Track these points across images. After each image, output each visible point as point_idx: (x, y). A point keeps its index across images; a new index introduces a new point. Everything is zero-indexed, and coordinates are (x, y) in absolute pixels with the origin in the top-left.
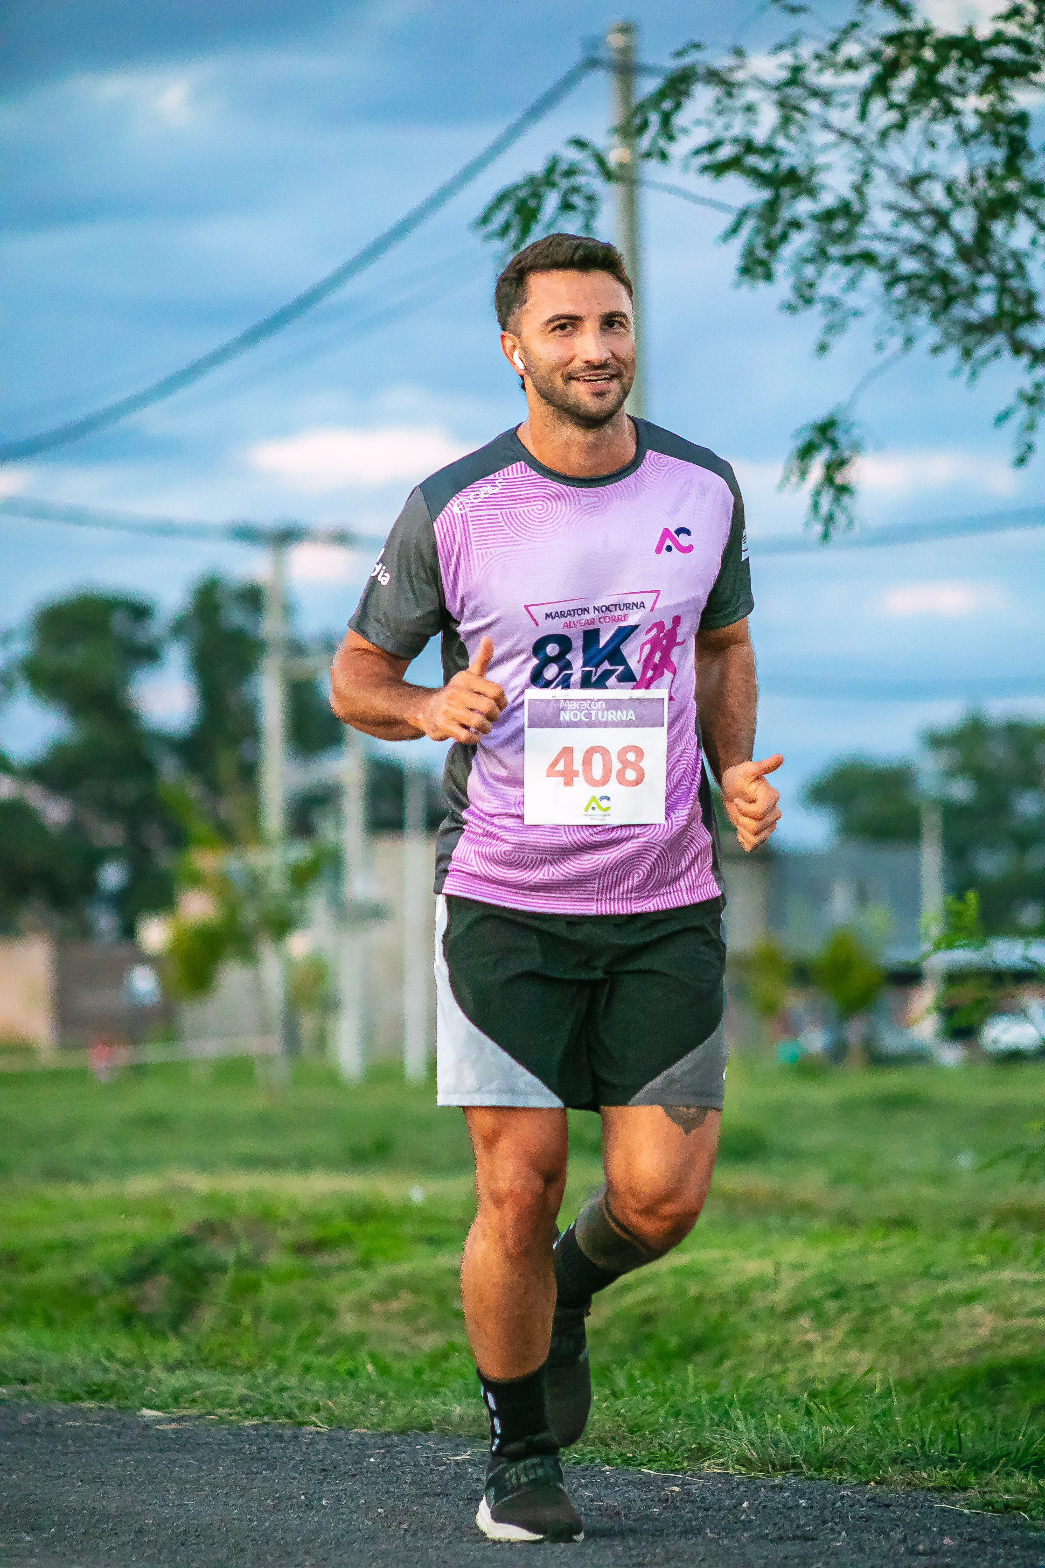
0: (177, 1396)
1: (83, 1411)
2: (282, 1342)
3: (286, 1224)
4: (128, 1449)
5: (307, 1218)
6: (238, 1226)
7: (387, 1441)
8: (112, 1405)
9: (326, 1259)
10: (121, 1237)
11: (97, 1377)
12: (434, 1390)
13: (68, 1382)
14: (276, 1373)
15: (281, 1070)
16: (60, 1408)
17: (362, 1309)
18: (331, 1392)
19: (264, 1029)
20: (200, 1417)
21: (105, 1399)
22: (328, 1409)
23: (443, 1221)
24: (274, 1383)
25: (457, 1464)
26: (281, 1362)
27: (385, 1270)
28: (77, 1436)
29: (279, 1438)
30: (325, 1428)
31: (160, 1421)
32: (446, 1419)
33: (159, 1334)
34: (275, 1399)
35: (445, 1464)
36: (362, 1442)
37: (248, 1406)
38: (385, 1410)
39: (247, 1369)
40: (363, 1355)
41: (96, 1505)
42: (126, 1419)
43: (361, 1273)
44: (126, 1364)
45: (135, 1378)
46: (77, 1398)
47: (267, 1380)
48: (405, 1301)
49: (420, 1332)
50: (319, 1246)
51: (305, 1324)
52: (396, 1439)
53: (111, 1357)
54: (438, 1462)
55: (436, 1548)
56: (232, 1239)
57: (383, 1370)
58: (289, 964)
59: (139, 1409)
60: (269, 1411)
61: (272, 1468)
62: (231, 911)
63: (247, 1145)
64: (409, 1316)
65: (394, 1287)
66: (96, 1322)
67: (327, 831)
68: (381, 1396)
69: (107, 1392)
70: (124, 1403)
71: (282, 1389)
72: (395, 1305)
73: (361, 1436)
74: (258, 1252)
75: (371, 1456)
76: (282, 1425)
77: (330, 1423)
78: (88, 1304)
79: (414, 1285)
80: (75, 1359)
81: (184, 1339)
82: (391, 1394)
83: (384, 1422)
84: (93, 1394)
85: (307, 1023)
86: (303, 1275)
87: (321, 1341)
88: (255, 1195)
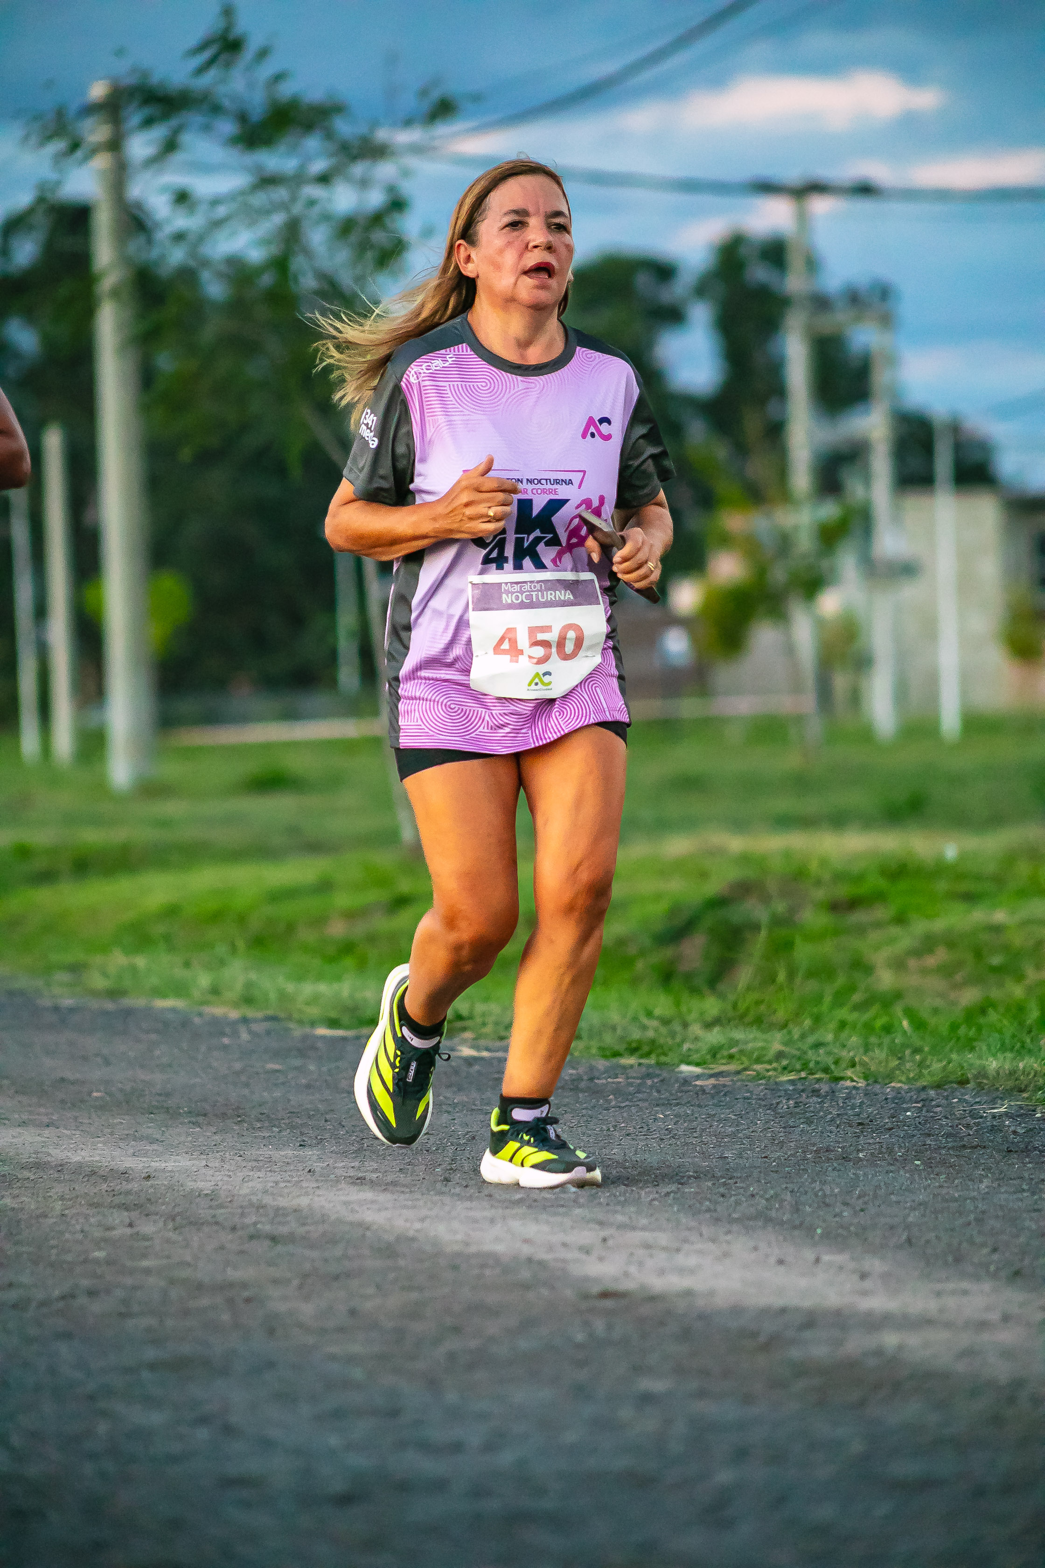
0: (714, 1052)
1: (624, 1068)
2: (818, 999)
3: (818, 883)
4: (668, 1104)
5: (840, 877)
6: (772, 886)
7: (923, 1096)
8: (652, 1061)
9: (858, 917)
10: (658, 897)
11: (636, 1035)
12: (970, 1045)
13: (609, 1039)
14: (812, 1030)
15: (815, 728)
16: (601, 1064)
17: (899, 965)
18: (867, 1048)
19: (797, 688)
20: (738, 1073)
21: (647, 1055)
22: (864, 1064)
23: (978, 877)
24: (811, 1040)
25: (994, 1117)
26: (818, 1020)
27: (920, 927)
28: (617, 1092)
29: (816, 1092)
30: (862, 1084)
31: (698, 1077)
32: (982, 1073)
33: (695, 991)
34: (811, 1054)
35: (981, 1117)
36: (899, 1098)
37: (785, 1062)
38: (921, 1065)
39: (784, 1026)
40: (898, 1010)
41: (638, 1157)
42: (665, 1074)
43: (894, 930)
44: (666, 1022)
45: (673, 1035)
46: (617, 1054)
47: (803, 1037)
48: (941, 955)
49: (956, 986)
50: (853, 904)
51: (841, 980)
52: (932, 1093)
53: (649, 1014)
54: (973, 1115)
55: (973, 1199)
56: (766, 899)
57: (919, 1025)
58: (820, 623)
59: (678, 1066)
60: (805, 1066)
61: (809, 1122)
62: (761, 571)
63: (783, 804)
64: (947, 971)
65: (928, 944)
66: (635, 982)
67: (855, 489)
68: (917, 1050)
69: (646, 1049)
70: (663, 1059)
71: (817, 1045)
72: (931, 961)
73: (898, 1091)
74: (793, 910)
75: (908, 1110)
76: (819, 1080)
77: (866, 1078)
78: (627, 962)
79: (950, 941)
80: (615, 1017)
81: (722, 996)
82: (926, 1049)
83: (920, 1075)
84: (633, 1050)
85: (840, 682)
86: (837, 932)
87: (857, 997)
88: (787, 854)
